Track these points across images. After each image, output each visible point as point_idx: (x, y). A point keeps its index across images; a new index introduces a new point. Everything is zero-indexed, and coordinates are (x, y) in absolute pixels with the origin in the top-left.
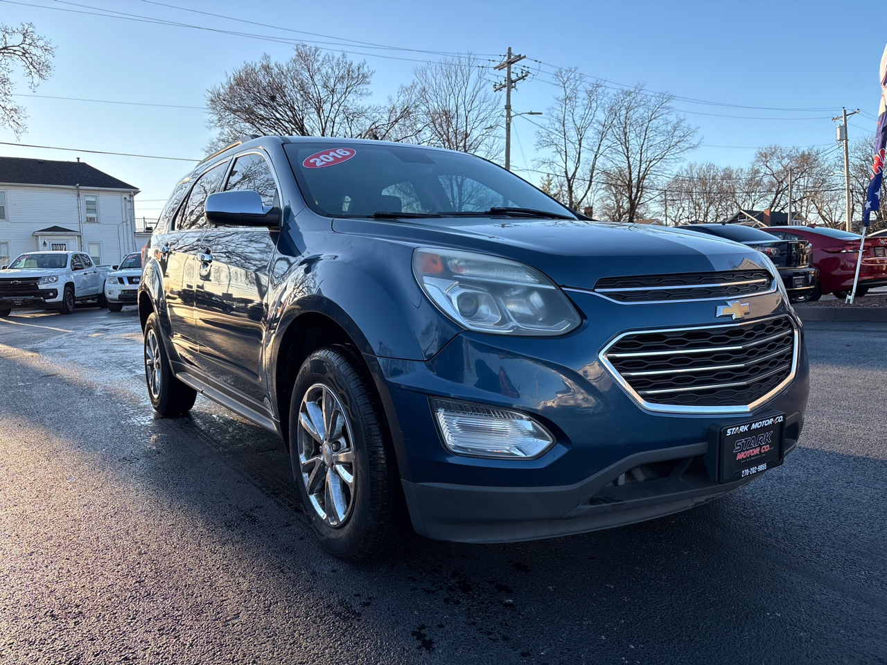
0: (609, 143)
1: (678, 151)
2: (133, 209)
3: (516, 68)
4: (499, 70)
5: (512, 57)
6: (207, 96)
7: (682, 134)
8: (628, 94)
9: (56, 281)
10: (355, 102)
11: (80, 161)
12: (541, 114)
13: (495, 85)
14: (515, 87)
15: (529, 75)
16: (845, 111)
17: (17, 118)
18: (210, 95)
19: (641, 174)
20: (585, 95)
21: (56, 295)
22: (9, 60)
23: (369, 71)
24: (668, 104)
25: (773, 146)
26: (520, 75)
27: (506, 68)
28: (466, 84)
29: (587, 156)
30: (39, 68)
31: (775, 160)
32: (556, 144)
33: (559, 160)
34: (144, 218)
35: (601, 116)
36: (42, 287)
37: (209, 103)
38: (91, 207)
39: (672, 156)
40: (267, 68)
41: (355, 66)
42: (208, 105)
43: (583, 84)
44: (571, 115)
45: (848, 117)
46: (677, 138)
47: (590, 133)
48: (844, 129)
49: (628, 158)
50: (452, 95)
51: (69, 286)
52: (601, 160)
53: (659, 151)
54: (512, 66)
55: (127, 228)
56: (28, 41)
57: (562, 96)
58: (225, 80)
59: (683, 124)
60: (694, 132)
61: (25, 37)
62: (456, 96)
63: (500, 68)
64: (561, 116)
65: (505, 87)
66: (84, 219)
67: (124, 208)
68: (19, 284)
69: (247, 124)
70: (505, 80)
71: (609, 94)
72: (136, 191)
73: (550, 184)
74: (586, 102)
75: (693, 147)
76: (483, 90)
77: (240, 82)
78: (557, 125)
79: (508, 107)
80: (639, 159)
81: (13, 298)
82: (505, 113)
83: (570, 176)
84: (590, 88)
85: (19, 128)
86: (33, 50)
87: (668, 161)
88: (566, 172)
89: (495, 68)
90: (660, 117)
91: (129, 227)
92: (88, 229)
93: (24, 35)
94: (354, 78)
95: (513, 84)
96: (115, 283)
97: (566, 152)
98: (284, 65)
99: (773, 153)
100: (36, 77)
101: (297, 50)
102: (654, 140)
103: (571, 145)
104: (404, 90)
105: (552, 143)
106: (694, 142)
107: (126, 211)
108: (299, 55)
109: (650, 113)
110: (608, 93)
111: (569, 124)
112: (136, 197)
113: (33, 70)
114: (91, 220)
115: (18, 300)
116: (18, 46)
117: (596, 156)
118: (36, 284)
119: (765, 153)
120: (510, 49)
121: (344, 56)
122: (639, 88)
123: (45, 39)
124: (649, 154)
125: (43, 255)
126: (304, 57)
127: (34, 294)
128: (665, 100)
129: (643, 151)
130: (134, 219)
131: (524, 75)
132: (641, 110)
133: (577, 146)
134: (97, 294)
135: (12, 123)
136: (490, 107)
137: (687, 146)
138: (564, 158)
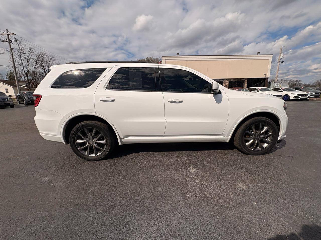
0: (38, 66)
4: (3, 35)
5: (9, 33)
8: (42, 53)
14: (12, 43)
15: (18, 41)
24: (54, 58)
26: (14, 40)
27: (6, 36)
35: (34, 57)
54: (10, 36)
65: (7, 42)
70: (6, 40)
74: (29, 52)
80: (48, 70)
82: (9, 50)
83: (26, 72)
88: (24, 71)
97: (23, 65)
103: (25, 64)
109: (49, 60)
117: (35, 68)
120: (7, 30)
132: (46, 58)
138: (22, 67)
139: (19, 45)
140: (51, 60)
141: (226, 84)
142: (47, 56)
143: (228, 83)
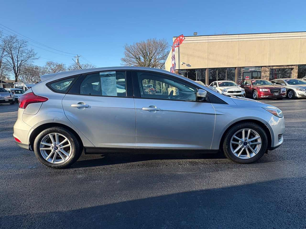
0: (6, 54)
1: (32, 59)
7: (32, 54)
8: (11, 37)
19: (18, 65)
24: (25, 44)
31: (52, 66)
39: (30, 61)
45: (78, 57)
49: (12, 59)
53: (25, 58)
59: (33, 51)
75: (37, 59)
87: (29, 62)
99: (51, 63)
106: (37, 57)
119: (49, 63)
122: (15, 36)
124: (21, 59)
128: (24, 42)
129: (18, 57)
132: (16, 43)
137: (35, 58)
140: (22, 46)
141: (266, 73)
142: (17, 40)
143: (269, 73)
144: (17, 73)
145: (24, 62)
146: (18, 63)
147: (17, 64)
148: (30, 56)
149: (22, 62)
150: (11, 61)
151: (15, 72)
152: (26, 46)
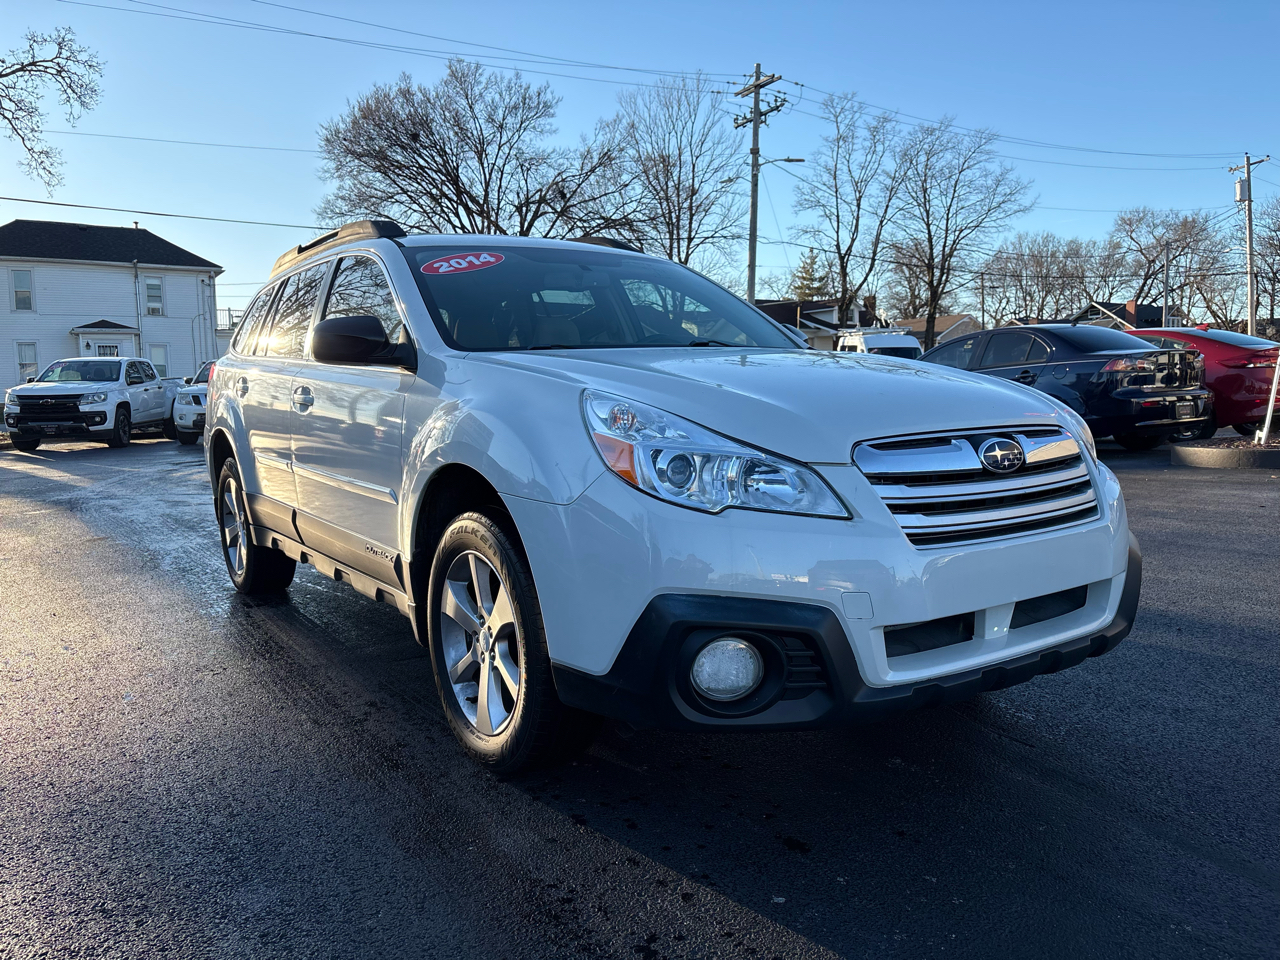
0: (901, 205)
1: (1002, 215)
2: (214, 296)
3: (767, 95)
4: (743, 97)
5: (762, 78)
6: (320, 133)
7: (1008, 191)
8: (930, 132)
9: (104, 400)
10: (532, 142)
11: (139, 227)
12: (803, 161)
13: (737, 119)
14: (765, 122)
15: (786, 104)
16: (1248, 158)
17: (49, 164)
18: (324, 131)
19: (947, 250)
20: (865, 133)
21: (104, 420)
22: (38, 81)
23: (554, 98)
24: (987, 147)
25: (1141, 209)
26: (773, 105)
27: (753, 95)
28: (693, 117)
29: (868, 222)
30: (80, 93)
31: (1144, 229)
32: (823, 206)
33: (828, 227)
34: (229, 310)
35: (890, 164)
36: (84, 408)
37: (323, 143)
38: (154, 293)
39: (993, 224)
40: (406, 94)
41: (533, 90)
42: (321, 147)
43: (865, 117)
44: (846, 162)
45: (1252, 167)
46: (1000, 198)
47: (874, 192)
48: (1246, 186)
49: (928, 225)
50: (673, 133)
51: (124, 407)
52: (888, 228)
53: (974, 216)
54: (762, 90)
55: (205, 323)
56: (65, 54)
57: (833, 134)
58: (345, 111)
59: (1011, 176)
60: (1025, 187)
61: (61, 48)
62: (679, 134)
63: (744, 93)
64: (831, 164)
65: (751, 121)
66: (144, 311)
67: (200, 295)
68: (52, 404)
69: (378, 174)
70: (751, 112)
71: (901, 133)
72: (218, 270)
73: (813, 263)
74: (868, 144)
75: (1025, 210)
76: (718, 125)
77: (367, 113)
78: (826, 177)
79: (755, 152)
80: (944, 227)
81: (43, 424)
82: (750, 161)
83: (843, 252)
84: (875, 124)
85: (52, 179)
86: (72, 66)
87: (987, 230)
88: (838, 246)
89: (737, 94)
90: (977, 166)
91: (208, 321)
92: (149, 324)
93: (59, 44)
94: (532, 108)
95: (763, 117)
96: (189, 403)
97: (838, 216)
98: (432, 89)
99: (1141, 219)
100: (77, 105)
101: (450, 67)
102: (967, 199)
103: (846, 206)
104: (604, 126)
105: (818, 203)
106: (1026, 201)
107: (203, 299)
108: (453, 74)
109: (962, 160)
110: (900, 131)
111: (843, 176)
112: (218, 280)
113: (72, 95)
114: (153, 312)
115: (50, 427)
116: (51, 61)
117: (882, 222)
118: (75, 404)
119: (1129, 219)
120: (758, 66)
121: (518, 76)
122: (946, 124)
123: (89, 51)
124: (959, 220)
125: (86, 363)
126: (460, 78)
127: (74, 419)
128: (984, 141)
129: (950, 215)
130: (215, 310)
131: (778, 104)
132: (948, 156)
133: (854, 208)
134: (163, 419)
135: (41, 172)
136: (728, 152)
137: (1016, 208)
138: (835, 225)
139: (839, 119)
144: (939, 284)
145: (969, 231)
146: (945, 243)
147: (944, 246)
148: (998, 199)
149: (962, 235)
150: (924, 236)
151: (930, 283)
152: (988, 157)
